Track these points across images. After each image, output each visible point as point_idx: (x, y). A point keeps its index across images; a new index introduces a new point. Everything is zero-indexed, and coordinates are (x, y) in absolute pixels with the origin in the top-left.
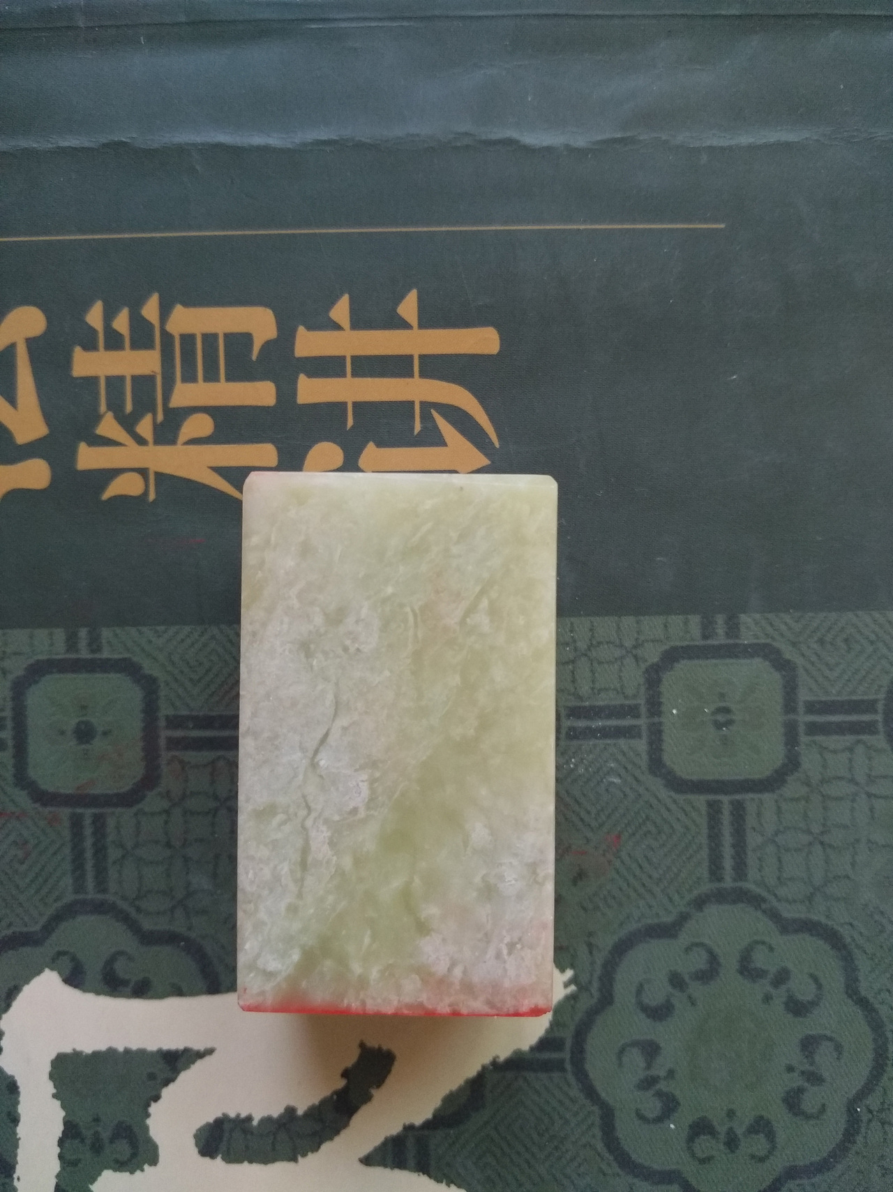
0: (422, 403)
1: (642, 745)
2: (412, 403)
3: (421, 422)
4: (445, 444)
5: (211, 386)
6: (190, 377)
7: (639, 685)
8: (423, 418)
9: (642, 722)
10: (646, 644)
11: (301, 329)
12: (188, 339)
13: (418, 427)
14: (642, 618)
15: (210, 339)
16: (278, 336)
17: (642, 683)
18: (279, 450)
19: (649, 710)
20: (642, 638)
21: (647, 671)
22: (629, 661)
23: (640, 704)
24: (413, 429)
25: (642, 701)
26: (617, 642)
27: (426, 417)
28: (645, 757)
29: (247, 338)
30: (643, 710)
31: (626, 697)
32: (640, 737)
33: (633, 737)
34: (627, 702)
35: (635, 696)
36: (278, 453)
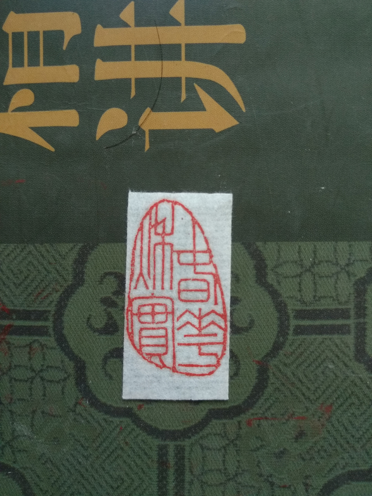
0: (187, 79)
1: (350, 339)
2: (180, 79)
3: (186, 92)
4: (204, 109)
5: (33, 69)
6: (18, 63)
7: (350, 294)
8: (187, 90)
9: (351, 322)
10: (356, 263)
11: (99, 27)
12: (18, 36)
13: (184, 96)
14: (353, 243)
15: (33, 36)
16: (82, 32)
17: (352, 292)
18: (80, 113)
19: (356, 313)
20: (353, 258)
21: (356, 283)
22: (343, 276)
23: (350, 309)
24: (180, 97)
25: (351, 306)
26: (335, 261)
27: (190, 89)
28: (352, 348)
29: (60, 34)
30: (352, 313)
31: (340, 303)
32: (349, 332)
33: (343, 333)
34: (340, 307)
35: (347, 302)
36: (80, 116)
